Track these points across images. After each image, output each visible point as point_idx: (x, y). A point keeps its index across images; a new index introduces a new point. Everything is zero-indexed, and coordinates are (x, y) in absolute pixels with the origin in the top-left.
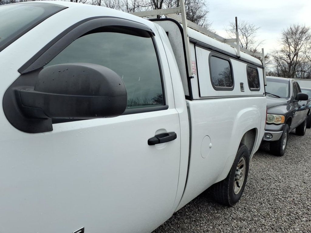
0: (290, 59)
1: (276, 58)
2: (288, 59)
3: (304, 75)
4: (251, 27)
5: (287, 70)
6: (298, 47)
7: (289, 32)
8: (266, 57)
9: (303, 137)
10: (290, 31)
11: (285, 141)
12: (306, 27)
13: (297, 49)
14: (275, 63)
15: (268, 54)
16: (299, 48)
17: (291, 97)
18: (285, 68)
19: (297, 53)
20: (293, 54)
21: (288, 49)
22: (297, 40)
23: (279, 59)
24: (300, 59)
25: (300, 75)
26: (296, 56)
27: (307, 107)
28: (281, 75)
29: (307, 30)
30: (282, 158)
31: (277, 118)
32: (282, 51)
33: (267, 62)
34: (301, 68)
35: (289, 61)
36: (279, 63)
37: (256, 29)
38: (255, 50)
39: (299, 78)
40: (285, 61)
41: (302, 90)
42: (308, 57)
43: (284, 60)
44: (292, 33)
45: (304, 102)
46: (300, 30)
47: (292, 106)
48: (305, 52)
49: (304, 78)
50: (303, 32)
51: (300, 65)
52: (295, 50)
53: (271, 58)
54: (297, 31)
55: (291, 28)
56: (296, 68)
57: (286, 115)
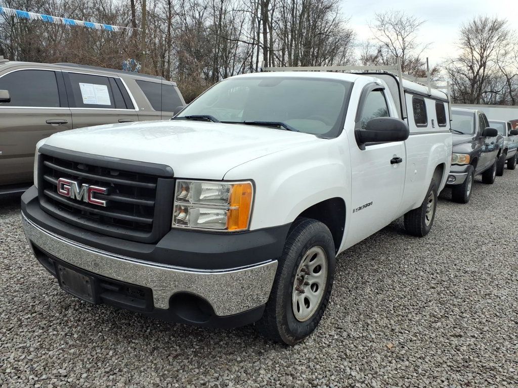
0: (473, 72)
1: (451, 72)
2: (470, 72)
3: (495, 98)
4: (410, 21)
5: (469, 90)
6: (485, 52)
7: (471, 27)
8: (435, 70)
9: (492, 186)
10: (474, 28)
11: (470, 186)
12: (499, 20)
13: (484, 56)
14: (449, 80)
15: (438, 65)
16: (488, 54)
17: (476, 133)
18: (465, 87)
19: (485, 63)
20: (478, 65)
21: (470, 57)
22: (485, 41)
23: (456, 73)
24: (490, 72)
25: (490, 97)
26: (483, 68)
27: (497, 146)
28: (458, 99)
29: (501, 25)
30: (466, 205)
31: (460, 158)
32: (461, 60)
33: (437, 79)
34: (491, 87)
35: (471, 75)
36: (456, 79)
37: (419, 25)
38: (417, 60)
39: (487, 104)
40: (465, 75)
41: (490, 124)
42: (502, 68)
43: (463, 74)
44: (477, 30)
45: (493, 139)
46: (489, 25)
47: (478, 143)
48: (497, 62)
49: (495, 104)
50: (494, 29)
51: (489, 82)
52: (482, 57)
53: (443, 72)
54: (484, 28)
55: (474, 22)
56: (483, 87)
57: (471, 154)
